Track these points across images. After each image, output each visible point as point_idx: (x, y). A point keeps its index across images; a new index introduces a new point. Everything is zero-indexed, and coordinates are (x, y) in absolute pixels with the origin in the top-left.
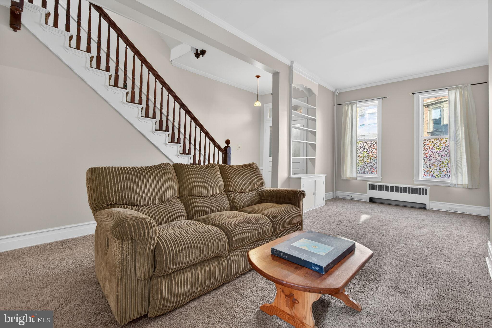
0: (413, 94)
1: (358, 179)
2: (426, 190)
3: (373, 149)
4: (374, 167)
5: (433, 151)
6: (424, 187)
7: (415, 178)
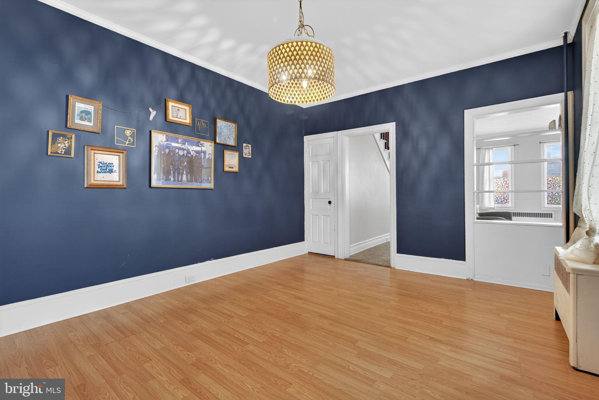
0: (540, 143)
1: (495, 208)
2: (552, 214)
3: (505, 185)
4: (507, 198)
5: (554, 185)
6: (550, 212)
7: (542, 206)
